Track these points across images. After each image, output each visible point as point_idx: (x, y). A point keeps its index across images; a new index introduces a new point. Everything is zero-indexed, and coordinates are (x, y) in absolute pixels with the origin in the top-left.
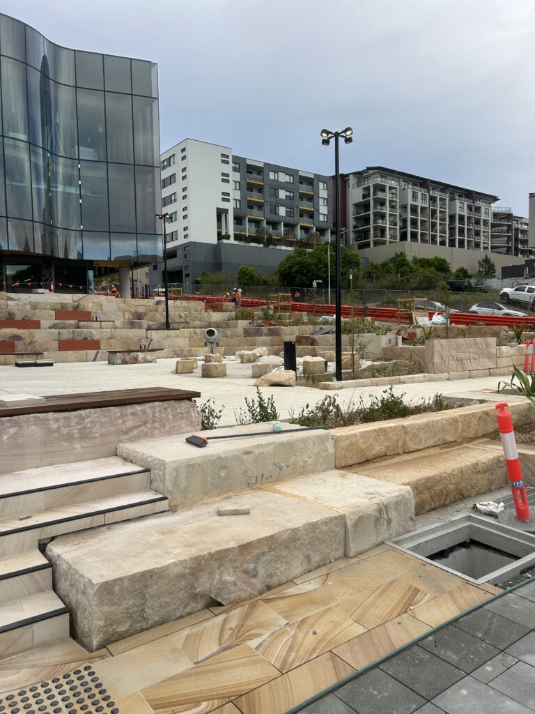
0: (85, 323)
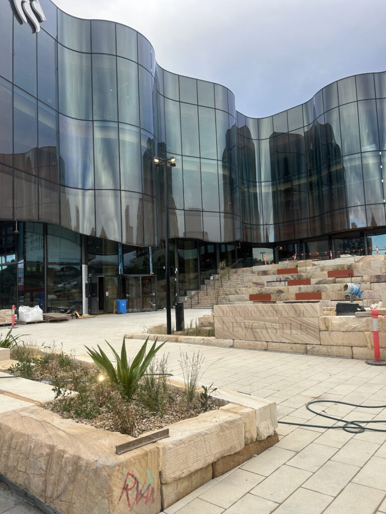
0: (340, 279)
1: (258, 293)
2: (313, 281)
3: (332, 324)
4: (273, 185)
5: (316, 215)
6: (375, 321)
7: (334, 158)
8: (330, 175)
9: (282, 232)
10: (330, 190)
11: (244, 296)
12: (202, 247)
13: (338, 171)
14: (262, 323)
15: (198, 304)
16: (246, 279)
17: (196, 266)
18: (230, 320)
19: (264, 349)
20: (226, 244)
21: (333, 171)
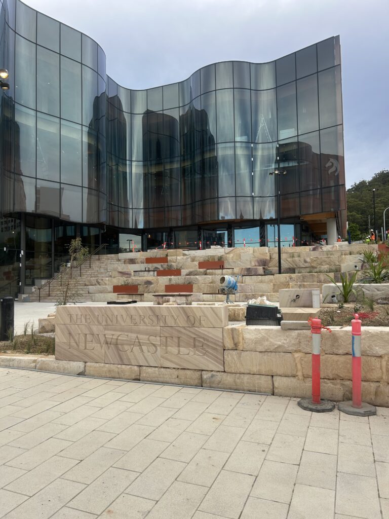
0: (211, 270)
1: (123, 283)
2: (184, 272)
3: (243, 339)
4: (144, 166)
5: (188, 203)
6: (316, 337)
7: (208, 144)
8: (203, 161)
9: (151, 218)
10: (203, 179)
11: (107, 287)
12: (60, 228)
13: (211, 159)
14: (134, 335)
15: (49, 296)
16: (110, 267)
17: (49, 250)
18: (81, 331)
19: (134, 377)
20: (89, 225)
21: (207, 158)
